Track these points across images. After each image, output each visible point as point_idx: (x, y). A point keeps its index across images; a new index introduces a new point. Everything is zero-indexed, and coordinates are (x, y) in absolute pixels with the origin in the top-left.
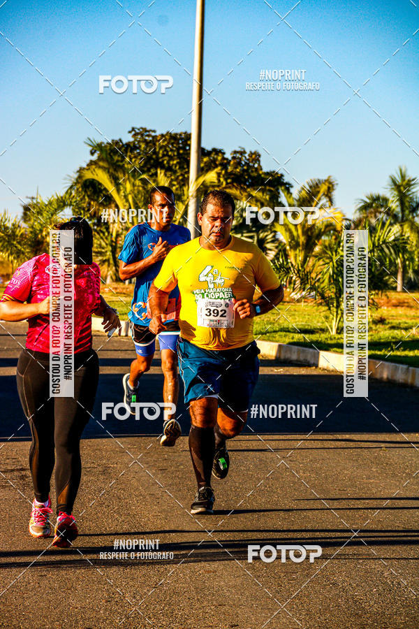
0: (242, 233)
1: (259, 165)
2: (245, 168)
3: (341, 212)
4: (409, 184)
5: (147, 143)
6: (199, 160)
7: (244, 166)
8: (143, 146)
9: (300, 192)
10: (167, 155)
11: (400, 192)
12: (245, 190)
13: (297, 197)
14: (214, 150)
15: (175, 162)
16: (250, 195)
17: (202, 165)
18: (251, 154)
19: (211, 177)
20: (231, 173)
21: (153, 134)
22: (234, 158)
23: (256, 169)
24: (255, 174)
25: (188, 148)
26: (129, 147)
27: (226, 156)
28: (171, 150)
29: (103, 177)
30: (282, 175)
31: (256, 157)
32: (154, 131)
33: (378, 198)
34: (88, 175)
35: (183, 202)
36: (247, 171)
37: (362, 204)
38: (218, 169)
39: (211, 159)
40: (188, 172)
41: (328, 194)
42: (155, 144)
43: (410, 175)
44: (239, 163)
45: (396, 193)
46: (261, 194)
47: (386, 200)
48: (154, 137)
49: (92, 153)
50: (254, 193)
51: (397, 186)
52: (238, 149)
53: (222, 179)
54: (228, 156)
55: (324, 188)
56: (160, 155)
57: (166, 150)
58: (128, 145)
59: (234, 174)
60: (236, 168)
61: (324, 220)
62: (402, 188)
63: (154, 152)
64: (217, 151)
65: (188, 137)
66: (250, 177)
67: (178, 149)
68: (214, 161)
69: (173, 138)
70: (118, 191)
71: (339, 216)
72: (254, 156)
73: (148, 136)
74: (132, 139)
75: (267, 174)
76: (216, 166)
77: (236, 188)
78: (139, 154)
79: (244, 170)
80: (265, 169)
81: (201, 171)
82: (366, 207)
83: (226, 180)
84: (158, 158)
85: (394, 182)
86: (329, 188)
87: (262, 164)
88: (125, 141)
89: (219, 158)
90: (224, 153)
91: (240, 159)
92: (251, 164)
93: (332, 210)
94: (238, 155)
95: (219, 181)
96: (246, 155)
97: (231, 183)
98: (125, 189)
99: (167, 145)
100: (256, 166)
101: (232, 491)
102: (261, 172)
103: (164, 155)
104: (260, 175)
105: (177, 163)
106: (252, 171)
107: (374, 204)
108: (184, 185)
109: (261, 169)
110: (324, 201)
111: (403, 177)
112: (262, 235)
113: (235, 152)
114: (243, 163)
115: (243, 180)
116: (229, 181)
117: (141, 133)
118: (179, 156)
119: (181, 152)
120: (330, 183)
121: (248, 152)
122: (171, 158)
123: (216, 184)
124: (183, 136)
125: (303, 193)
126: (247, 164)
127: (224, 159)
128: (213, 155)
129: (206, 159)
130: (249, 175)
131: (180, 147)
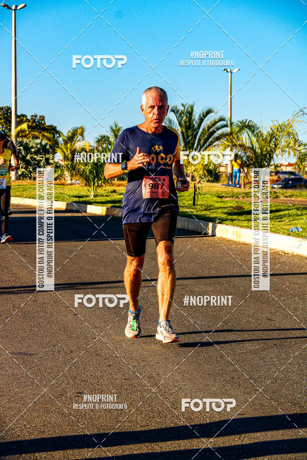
0: (37, 156)
3: (88, 143)
4: (118, 129)
6: (16, 120)
9: (68, 133)
11: (115, 133)
12: (40, 132)
13: (67, 136)
15: (3, 121)
16: (44, 136)
17: (18, 122)
18: (40, 117)
20: (31, 126)
22: (32, 119)
23: (43, 124)
24: (43, 126)
27: (28, 118)
30: (56, 127)
31: (43, 118)
33: (104, 137)
37: (97, 140)
38: (27, 123)
39: (21, 119)
40: (10, 126)
41: (82, 134)
44: (34, 121)
45: (113, 134)
46: (49, 134)
47: (108, 138)
50: (46, 134)
51: (114, 131)
52: (34, 114)
54: (29, 118)
55: (79, 131)
59: (33, 127)
60: (33, 123)
61: (81, 146)
64: (23, 116)
65: (9, 108)
67: (4, 115)
68: (23, 120)
69: (2, 109)
71: (87, 144)
75: (48, 126)
79: (37, 125)
80: (48, 124)
81: (17, 125)
82: (99, 141)
83: (29, 129)
85: (111, 128)
86: (82, 131)
87: (46, 121)
89: (25, 119)
90: (27, 116)
91: (35, 119)
92: (40, 122)
93: (84, 142)
94: (34, 117)
100: (43, 122)
104: (45, 127)
106: (41, 125)
107: (103, 139)
109: (46, 124)
110: (80, 137)
111: (116, 126)
112: (47, 156)
113: (32, 116)
114: (36, 121)
118: (5, 118)
119: (5, 116)
120: (83, 129)
121: (39, 116)
124: (6, 108)
125: (70, 134)
126: (38, 122)
127: (27, 119)
128: (21, 117)
129: (18, 119)
130: (39, 127)
131: (5, 113)
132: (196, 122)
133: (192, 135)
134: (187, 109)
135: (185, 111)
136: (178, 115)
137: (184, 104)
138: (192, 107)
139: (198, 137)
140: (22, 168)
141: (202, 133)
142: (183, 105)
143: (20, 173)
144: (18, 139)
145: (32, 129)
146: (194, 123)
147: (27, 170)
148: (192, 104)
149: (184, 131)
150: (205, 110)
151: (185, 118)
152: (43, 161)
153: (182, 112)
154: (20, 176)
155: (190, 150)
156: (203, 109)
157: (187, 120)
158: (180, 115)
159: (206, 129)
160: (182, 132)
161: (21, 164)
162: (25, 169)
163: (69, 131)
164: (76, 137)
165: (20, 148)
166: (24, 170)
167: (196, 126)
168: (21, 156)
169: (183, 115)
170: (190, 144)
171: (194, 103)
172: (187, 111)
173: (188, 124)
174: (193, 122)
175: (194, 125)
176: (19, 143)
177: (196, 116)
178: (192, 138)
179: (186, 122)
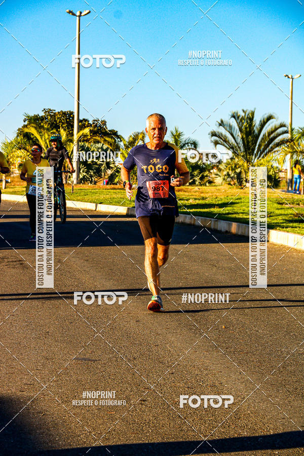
4: (179, 135)
5: (51, 116)
6: (78, 124)
7: (98, 127)
8: (49, 117)
9: (129, 138)
10: (61, 122)
11: (175, 138)
12: (101, 137)
13: (128, 141)
14: (84, 119)
15: (65, 125)
16: (105, 140)
17: (80, 127)
18: (102, 121)
21: (54, 112)
22: (94, 123)
23: (104, 129)
24: (104, 131)
25: (71, 119)
26: (42, 119)
27: (89, 122)
28: (63, 120)
29: (32, 130)
31: (104, 123)
32: (55, 111)
34: (26, 130)
40: (73, 130)
42: (55, 117)
43: (180, 130)
44: (96, 126)
45: (173, 139)
46: (110, 139)
48: (54, 113)
49: (25, 121)
50: (107, 139)
51: (174, 136)
54: (91, 122)
55: (140, 136)
57: (60, 119)
58: (42, 117)
60: (95, 128)
62: (176, 137)
63: (55, 121)
64: (85, 120)
65: (72, 113)
67: (67, 119)
68: (84, 124)
69: (64, 114)
70: (41, 138)
73: (52, 113)
74: (44, 114)
75: (110, 131)
78: (47, 121)
79: (99, 129)
81: (80, 129)
84: (57, 123)
85: (172, 134)
86: (143, 136)
87: (107, 126)
88: (40, 115)
89: (87, 123)
90: (89, 121)
91: (97, 124)
92: (102, 126)
94: (96, 122)
96: (100, 122)
98: (45, 137)
99: (61, 117)
102: (107, 130)
103: (59, 122)
104: (106, 132)
111: (177, 131)
113: (94, 120)
117: (48, 111)
118: (67, 122)
119: (68, 120)
120: (143, 134)
121: (100, 120)
122: (63, 123)
124: (69, 112)
125: (131, 139)
126: (100, 126)
127: (89, 124)
128: (83, 122)
129: (80, 124)
130: (101, 131)
131: (67, 118)
132: (257, 128)
133: (252, 141)
134: (248, 115)
135: (246, 117)
136: (239, 121)
137: (245, 110)
138: (253, 114)
139: (258, 143)
140: (83, 172)
141: (262, 139)
142: (243, 111)
143: (81, 176)
144: (80, 143)
145: (94, 134)
146: (255, 128)
147: (88, 174)
148: (253, 110)
149: (244, 136)
150: (266, 117)
151: (245, 124)
152: (104, 165)
153: (243, 118)
154: (81, 179)
155: (250, 155)
156: (264, 115)
157: (247, 126)
158: (241, 121)
159: (267, 135)
160: (242, 138)
161: (82, 168)
162: (86, 172)
163: (131, 136)
164: (137, 142)
166: (85, 174)
167: (256, 132)
169: (243, 121)
170: (251, 150)
171: (255, 109)
172: (247, 117)
173: (248, 129)
174: (253, 128)
175: (254, 131)
176: (81, 147)
177: (257, 121)
178: (253, 144)
179: (246, 128)
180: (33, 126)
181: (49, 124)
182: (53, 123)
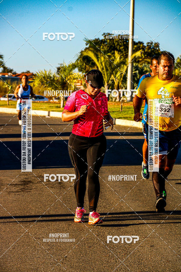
1: (159, 48)
2: (153, 50)
5: (110, 40)
6: (133, 47)
7: (152, 49)
8: (108, 41)
10: (119, 45)
15: (122, 48)
17: (134, 49)
18: (155, 44)
19: (138, 54)
20: (146, 52)
22: (148, 45)
23: (158, 50)
24: (157, 52)
25: (128, 41)
26: (103, 42)
28: (121, 43)
29: (91, 55)
31: (157, 45)
34: (85, 54)
35: (126, 65)
36: (153, 51)
38: (141, 50)
39: (138, 46)
40: (128, 52)
42: (113, 40)
44: (150, 48)
52: (149, 42)
53: (142, 55)
54: (145, 45)
56: (116, 45)
57: (118, 43)
58: (102, 41)
59: (148, 53)
60: (149, 50)
63: (113, 44)
64: (140, 43)
66: (155, 54)
70: (98, 61)
72: (156, 45)
74: (103, 38)
75: (162, 52)
76: (140, 49)
77: (149, 59)
78: (107, 44)
80: (161, 50)
81: (134, 51)
83: (144, 55)
88: (101, 39)
89: (141, 46)
90: (143, 44)
91: (150, 46)
92: (155, 48)
94: (149, 44)
95: (141, 55)
96: (153, 44)
97: (147, 56)
98: (101, 60)
99: (119, 41)
100: (157, 49)
101: (149, 189)
102: (159, 52)
103: (117, 45)
104: (159, 53)
105: (123, 48)
106: (156, 51)
108: (126, 58)
109: (160, 50)
113: (148, 43)
114: (152, 47)
115: (152, 55)
116: (146, 55)
117: (107, 35)
118: (124, 45)
119: (125, 43)
122: (121, 46)
123: (140, 57)
126: (153, 48)
127: (143, 46)
128: (139, 45)
129: (135, 46)
130: (154, 53)
131: (124, 41)
144: (134, 64)
165: (136, 72)
168: (136, 79)
176: (135, 67)
180: (91, 51)
181: (108, 46)
182: (111, 46)
